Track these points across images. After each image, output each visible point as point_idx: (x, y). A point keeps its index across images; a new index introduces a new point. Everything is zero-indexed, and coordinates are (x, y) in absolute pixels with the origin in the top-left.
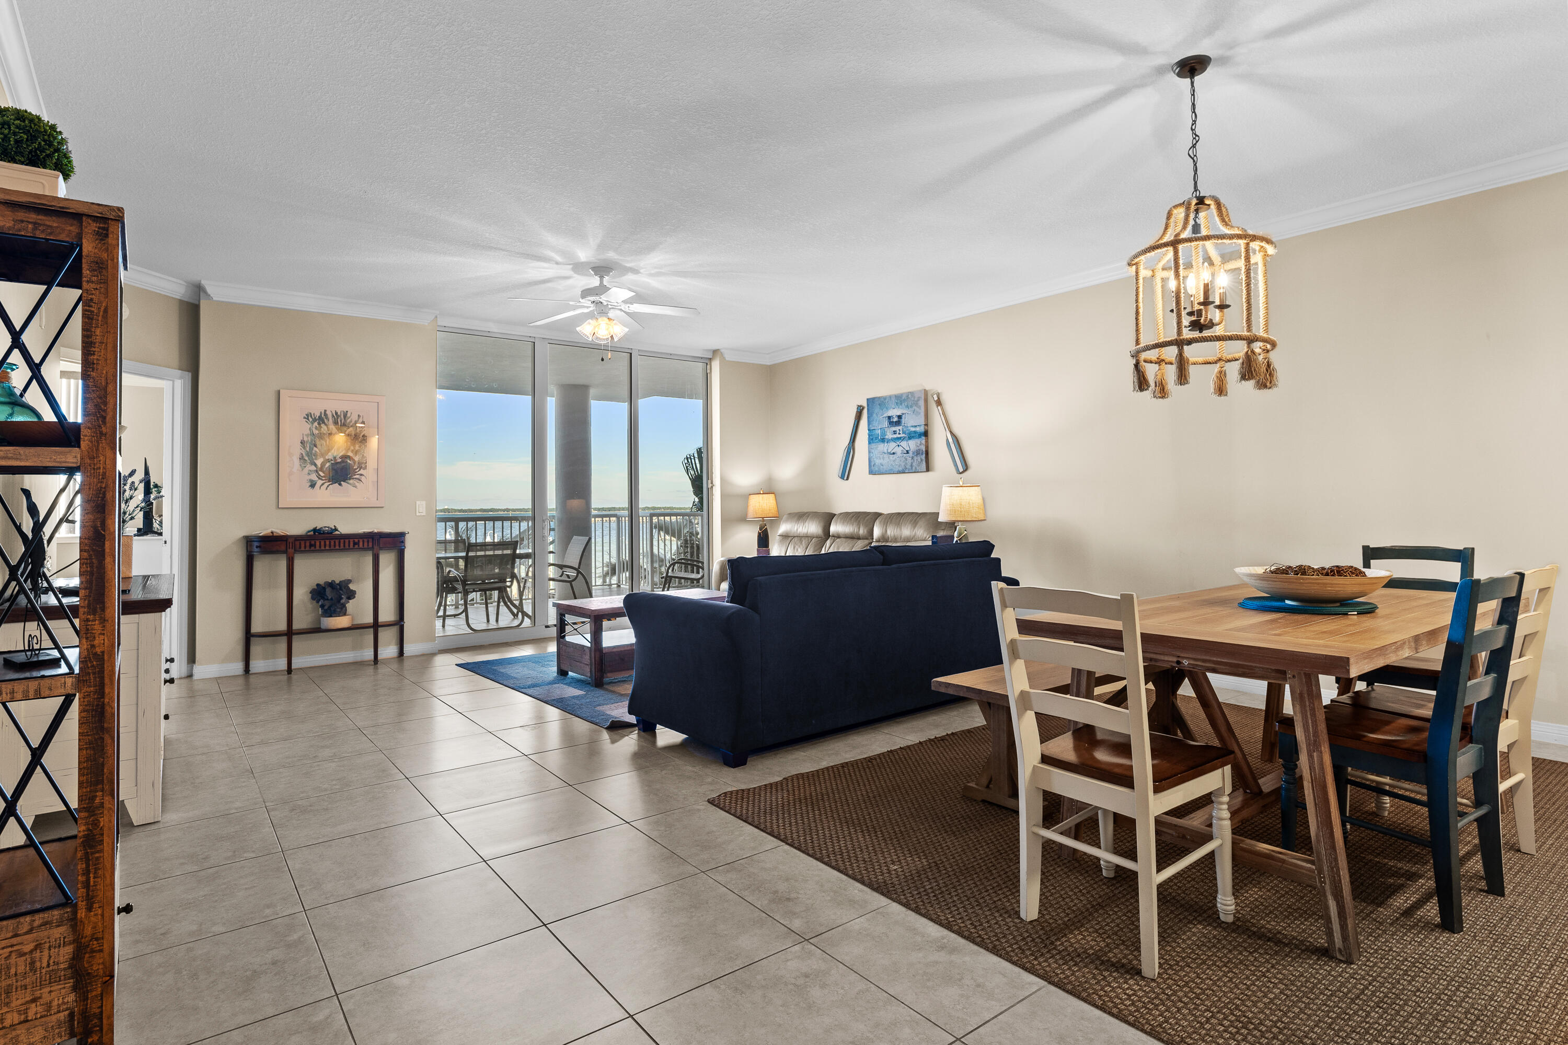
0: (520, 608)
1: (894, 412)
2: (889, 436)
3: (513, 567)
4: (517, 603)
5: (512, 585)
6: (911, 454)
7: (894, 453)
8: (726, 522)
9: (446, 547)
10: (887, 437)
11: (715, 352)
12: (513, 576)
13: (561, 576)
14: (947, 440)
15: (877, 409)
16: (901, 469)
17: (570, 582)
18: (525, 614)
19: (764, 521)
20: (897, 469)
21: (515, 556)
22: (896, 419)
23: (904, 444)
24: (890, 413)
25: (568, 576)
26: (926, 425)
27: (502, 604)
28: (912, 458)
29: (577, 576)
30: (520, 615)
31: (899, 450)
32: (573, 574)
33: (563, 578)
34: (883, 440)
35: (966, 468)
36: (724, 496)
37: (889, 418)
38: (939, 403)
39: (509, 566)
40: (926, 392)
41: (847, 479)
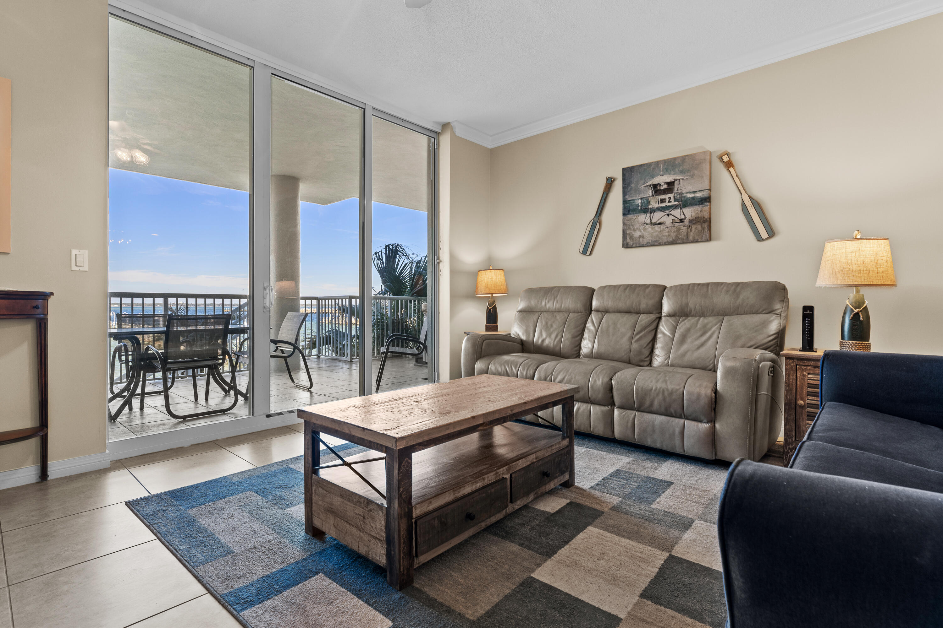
0: (233, 386)
1: (662, 180)
2: (654, 204)
3: (225, 342)
4: (228, 380)
5: (223, 362)
6: (686, 222)
7: (660, 224)
8: (454, 297)
9: (132, 320)
10: (650, 207)
11: (445, 126)
12: (225, 352)
13: (275, 351)
14: (743, 205)
15: (635, 177)
16: (670, 239)
17: (285, 358)
18: (238, 393)
19: (492, 297)
20: (665, 239)
21: (226, 332)
22: (664, 187)
23: (677, 213)
24: (656, 180)
25: (282, 351)
26: (710, 190)
27: (212, 380)
28: (689, 227)
29: (294, 351)
30: (232, 392)
31: (668, 221)
32: (288, 349)
33: (278, 353)
34: (645, 210)
35: (771, 233)
36: (453, 272)
37: (655, 186)
38: (729, 165)
39: (220, 341)
40: (711, 153)
41: (590, 254)
